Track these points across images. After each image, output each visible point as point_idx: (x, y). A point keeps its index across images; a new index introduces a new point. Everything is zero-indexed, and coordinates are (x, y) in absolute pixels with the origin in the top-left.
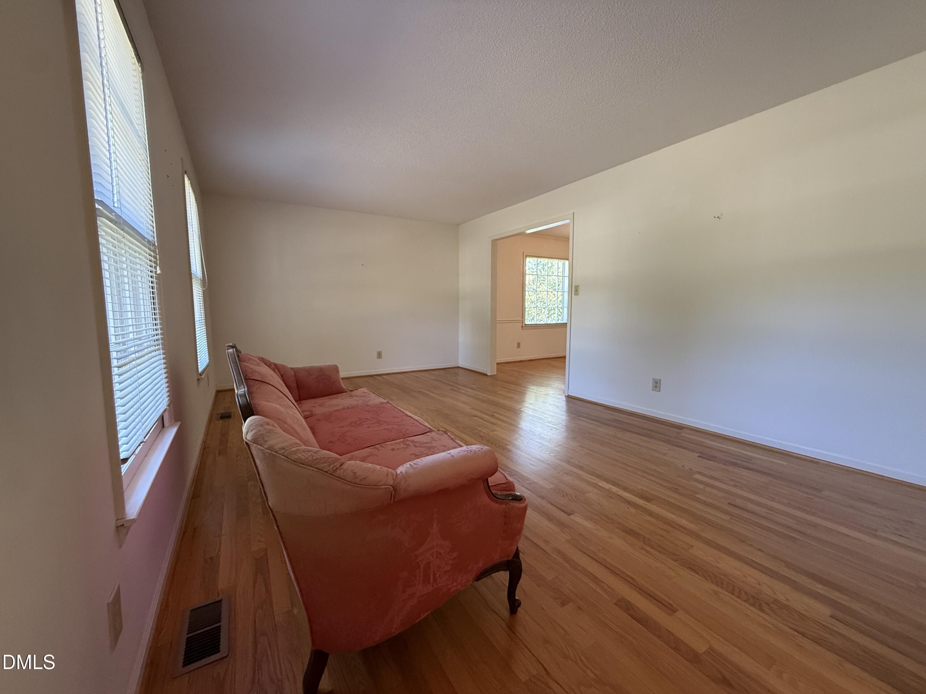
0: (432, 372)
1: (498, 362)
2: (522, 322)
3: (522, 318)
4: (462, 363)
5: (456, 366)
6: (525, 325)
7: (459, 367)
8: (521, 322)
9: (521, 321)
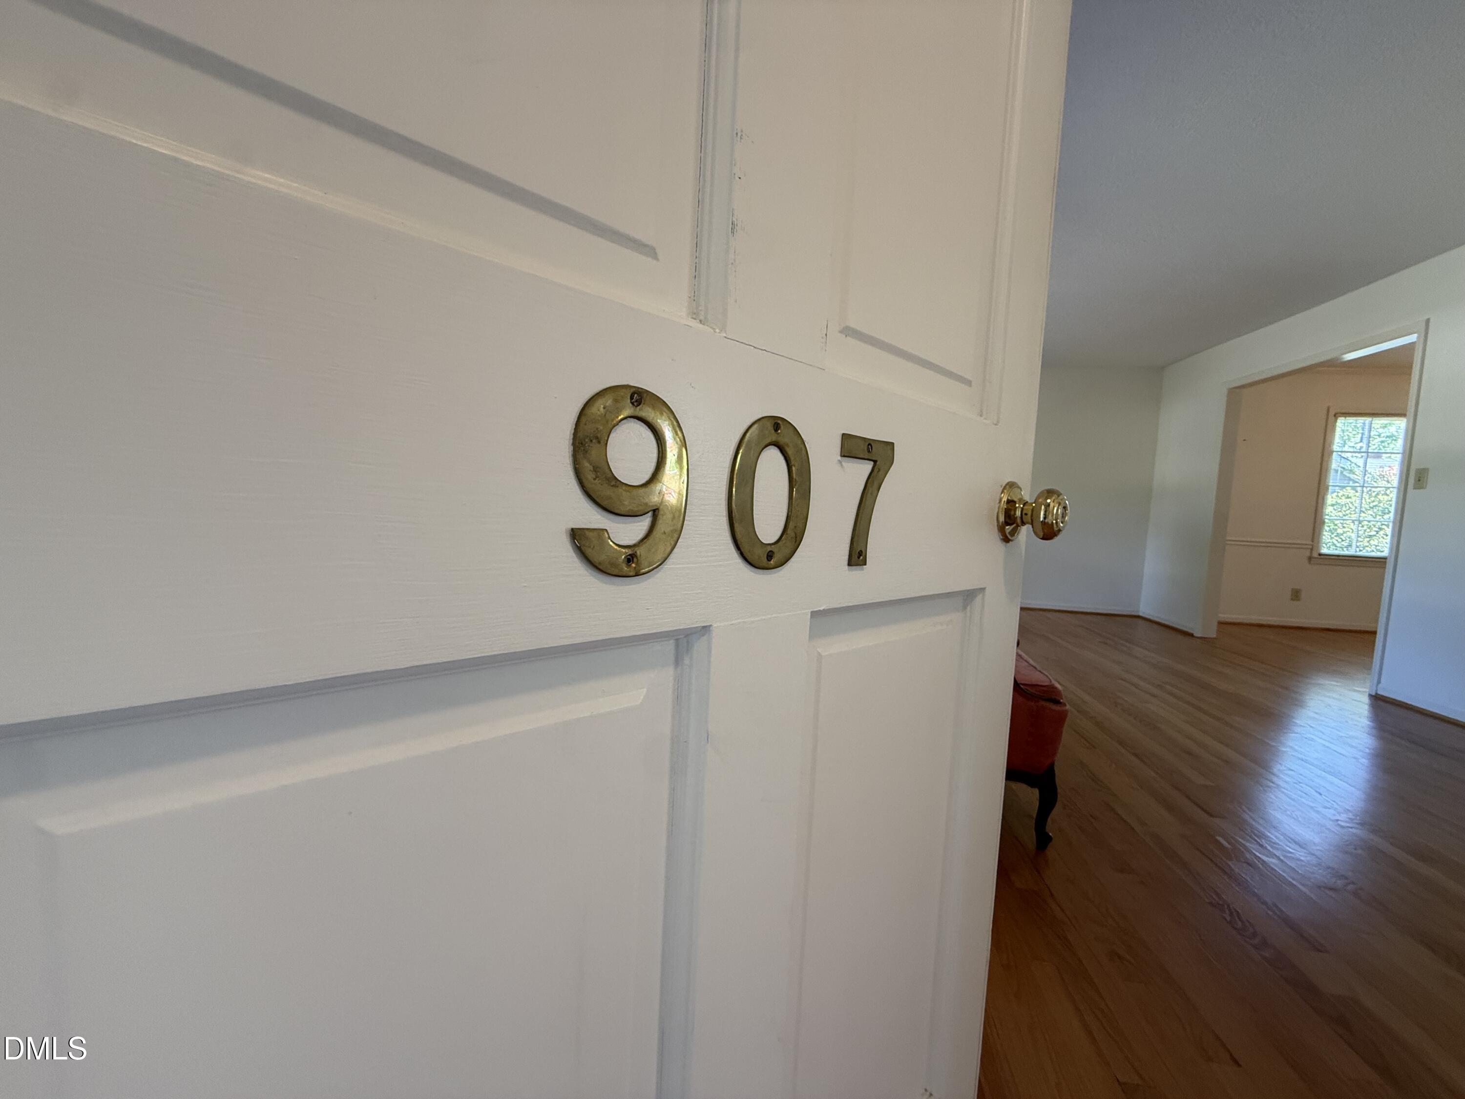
0: (1082, 616)
1: (1222, 620)
2: (1312, 549)
3: (1313, 541)
4: (1145, 609)
5: (1133, 614)
6: (1320, 555)
7: (1138, 617)
8: (1308, 548)
9: (1311, 547)
